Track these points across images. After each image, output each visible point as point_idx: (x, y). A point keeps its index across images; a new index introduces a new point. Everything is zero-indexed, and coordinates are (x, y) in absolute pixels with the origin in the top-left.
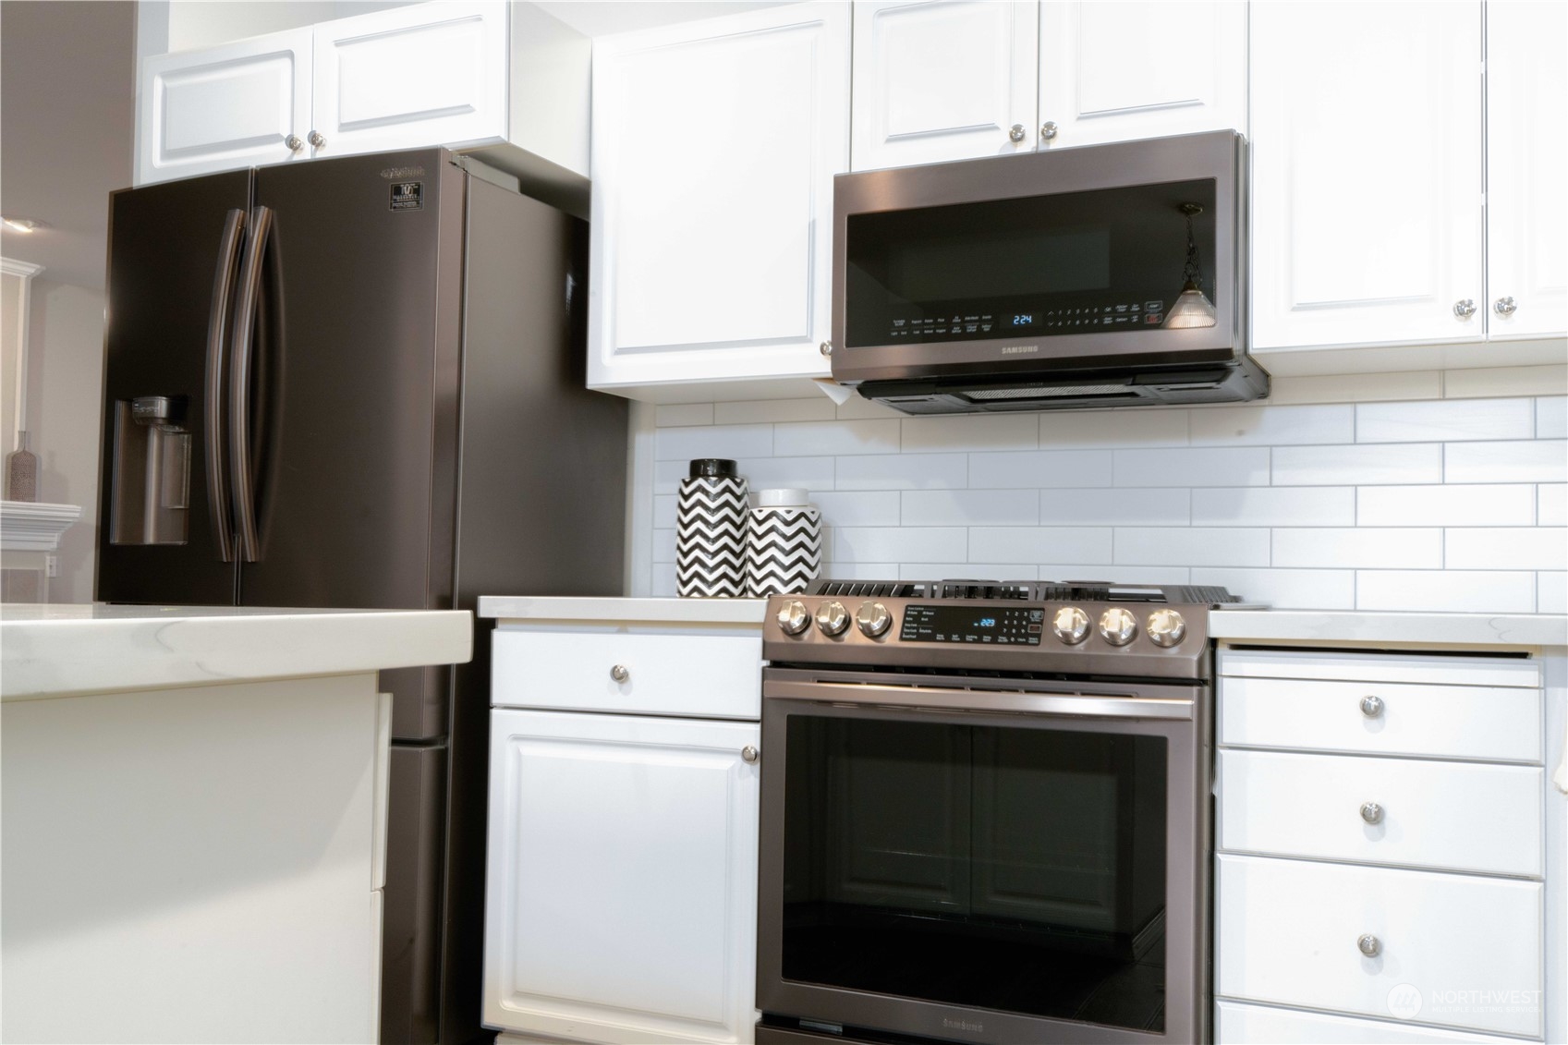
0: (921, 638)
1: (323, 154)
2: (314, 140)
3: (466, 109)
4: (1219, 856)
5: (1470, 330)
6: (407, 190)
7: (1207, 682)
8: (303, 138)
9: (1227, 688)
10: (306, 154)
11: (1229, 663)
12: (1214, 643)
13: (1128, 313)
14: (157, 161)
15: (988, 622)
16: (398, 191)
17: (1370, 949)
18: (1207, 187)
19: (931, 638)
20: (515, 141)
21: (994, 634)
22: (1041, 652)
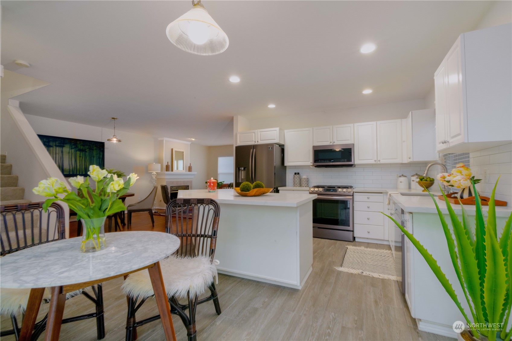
0: (325, 192)
1: (259, 143)
2: (258, 142)
3: (275, 139)
4: (354, 211)
5: (376, 162)
6: (271, 148)
7: (353, 196)
8: (256, 141)
9: (355, 196)
10: (256, 143)
11: (355, 194)
12: (353, 192)
13: (343, 160)
14: (239, 143)
15: (332, 190)
16: (269, 148)
17: (368, 219)
18: (351, 149)
19: (326, 192)
20: (280, 143)
21: (333, 191)
22: (337, 193)
